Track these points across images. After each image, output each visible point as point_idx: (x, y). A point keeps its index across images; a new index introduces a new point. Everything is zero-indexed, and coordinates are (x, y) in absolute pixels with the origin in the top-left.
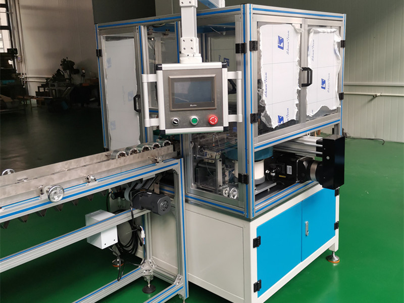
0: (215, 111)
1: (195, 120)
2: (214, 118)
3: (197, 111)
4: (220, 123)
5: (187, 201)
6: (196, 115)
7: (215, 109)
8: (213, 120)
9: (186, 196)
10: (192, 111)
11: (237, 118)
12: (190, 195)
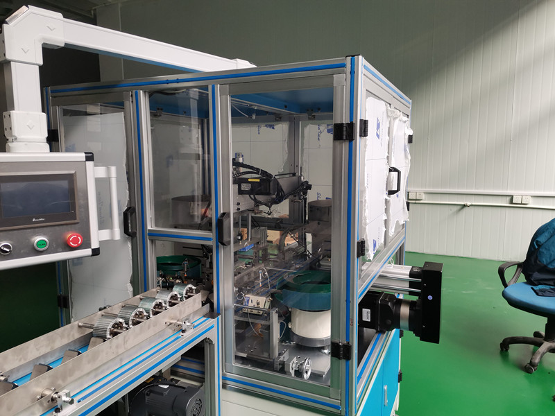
0: (77, 226)
1: (42, 243)
2: (77, 237)
3: (45, 229)
4: (86, 244)
5: (224, 386)
6: (44, 234)
7: (78, 223)
8: (75, 240)
9: (225, 378)
10: (37, 229)
11: (112, 234)
12: (229, 375)
